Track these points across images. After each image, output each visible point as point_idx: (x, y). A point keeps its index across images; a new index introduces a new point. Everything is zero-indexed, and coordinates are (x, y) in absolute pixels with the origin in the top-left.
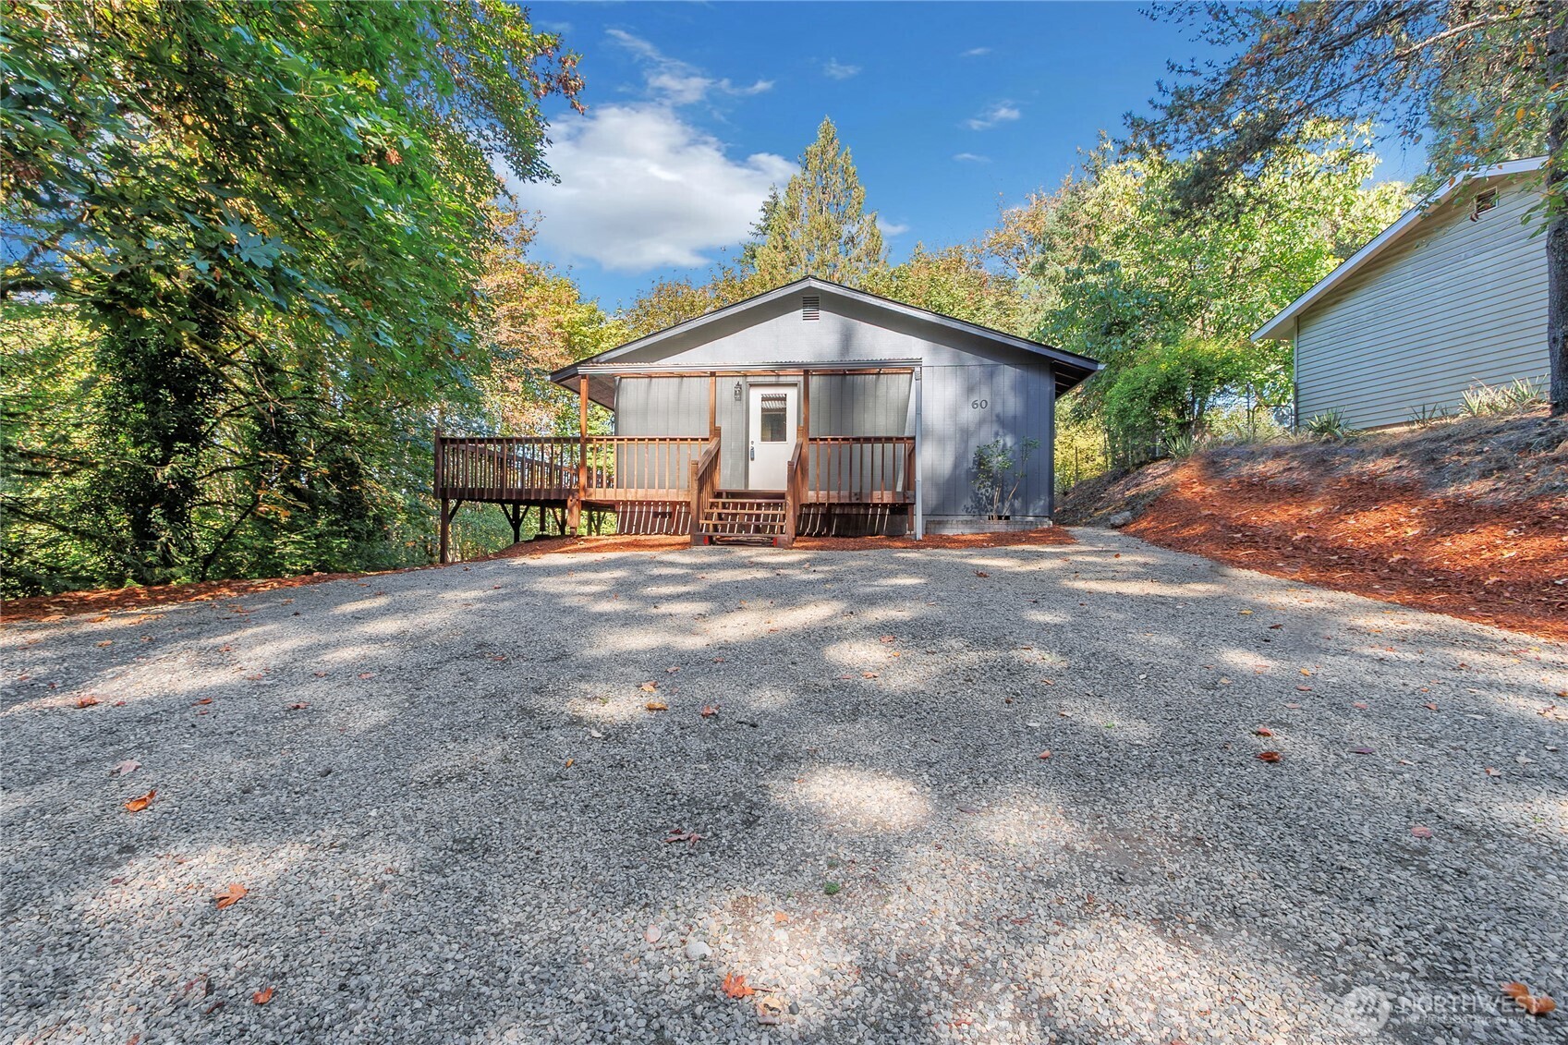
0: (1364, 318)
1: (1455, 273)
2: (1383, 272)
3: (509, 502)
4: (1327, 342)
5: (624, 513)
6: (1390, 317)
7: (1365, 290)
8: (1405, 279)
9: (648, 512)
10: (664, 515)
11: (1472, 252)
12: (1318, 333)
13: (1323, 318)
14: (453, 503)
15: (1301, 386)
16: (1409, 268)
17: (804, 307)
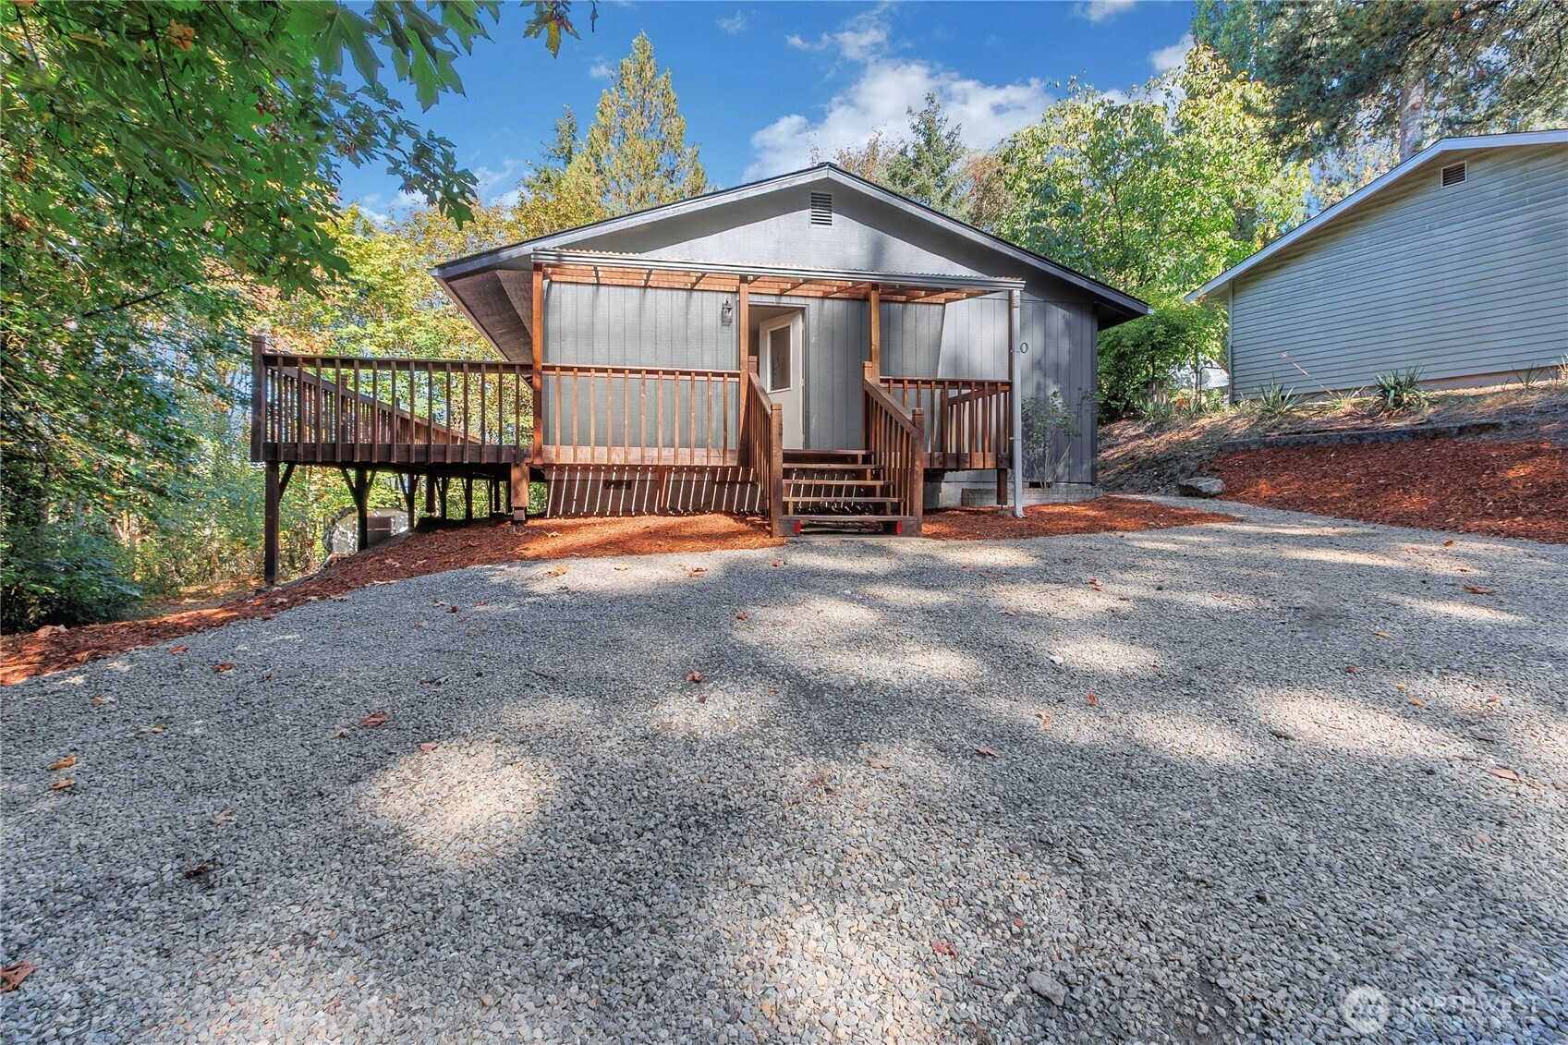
0: (1313, 284)
1: (1419, 244)
2: (1334, 239)
3: (352, 465)
4: (1268, 306)
5: (559, 482)
6: (1343, 284)
7: (1314, 256)
8: (1361, 248)
9: (596, 481)
10: (618, 484)
11: (1437, 224)
12: (1258, 297)
13: (1263, 283)
14: (283, 467)
15: (1236, 350)
16: (1365, 236)
17: (813, 206)
